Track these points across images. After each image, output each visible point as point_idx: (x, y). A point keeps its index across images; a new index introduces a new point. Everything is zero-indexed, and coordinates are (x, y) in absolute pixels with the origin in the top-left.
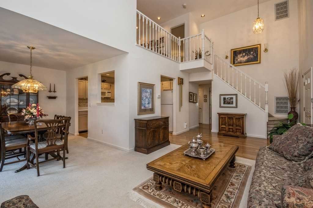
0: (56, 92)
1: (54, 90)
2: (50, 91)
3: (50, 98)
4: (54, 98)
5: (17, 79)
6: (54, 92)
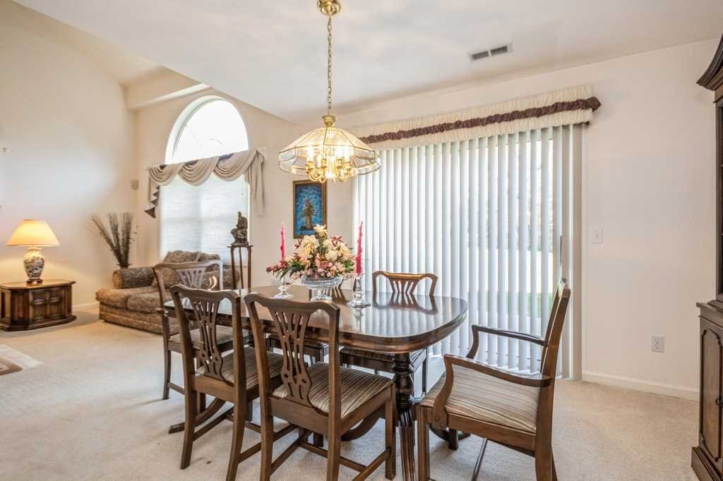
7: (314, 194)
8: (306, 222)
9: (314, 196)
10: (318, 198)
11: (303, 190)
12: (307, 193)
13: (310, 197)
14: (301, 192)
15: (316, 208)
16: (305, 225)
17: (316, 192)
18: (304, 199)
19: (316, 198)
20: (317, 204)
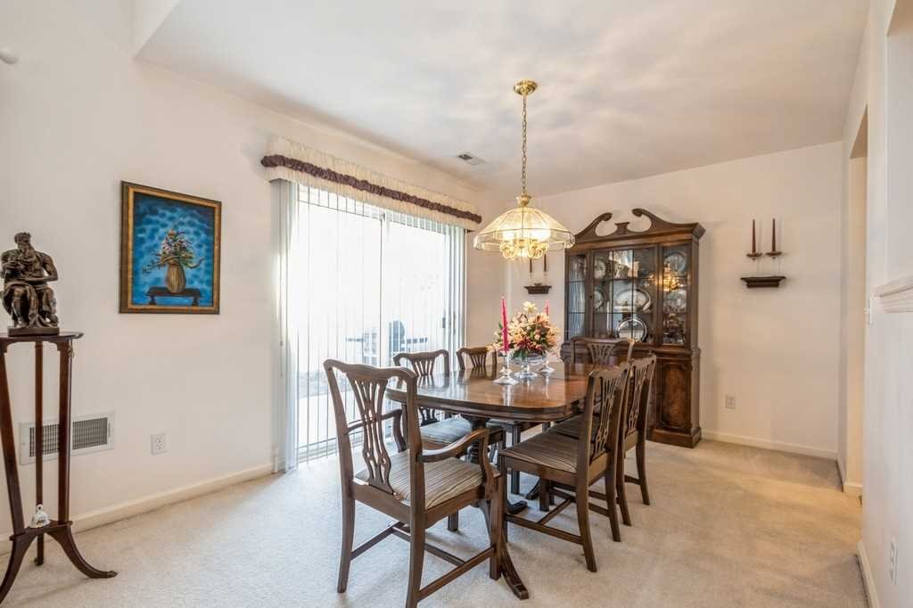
0: (779, 254)
1: (770, 250)
2: (754, 255)
3: (753, 283)
4: (773, 282)
5: (629, 227)
6: (769, 254)
7: (191, 224)
8: (168, 280)
9: (192, 230)
10: (203, 236)
11: (161, 211)
12: (171, 219)
13: (181, 229)
14: (155, 213)
15: (196, 253)
16: (164, 285)
17: (196, 221)
18: (162, 231)
19: (196, 233)
20: (200, 246)
